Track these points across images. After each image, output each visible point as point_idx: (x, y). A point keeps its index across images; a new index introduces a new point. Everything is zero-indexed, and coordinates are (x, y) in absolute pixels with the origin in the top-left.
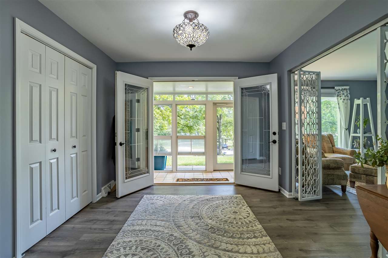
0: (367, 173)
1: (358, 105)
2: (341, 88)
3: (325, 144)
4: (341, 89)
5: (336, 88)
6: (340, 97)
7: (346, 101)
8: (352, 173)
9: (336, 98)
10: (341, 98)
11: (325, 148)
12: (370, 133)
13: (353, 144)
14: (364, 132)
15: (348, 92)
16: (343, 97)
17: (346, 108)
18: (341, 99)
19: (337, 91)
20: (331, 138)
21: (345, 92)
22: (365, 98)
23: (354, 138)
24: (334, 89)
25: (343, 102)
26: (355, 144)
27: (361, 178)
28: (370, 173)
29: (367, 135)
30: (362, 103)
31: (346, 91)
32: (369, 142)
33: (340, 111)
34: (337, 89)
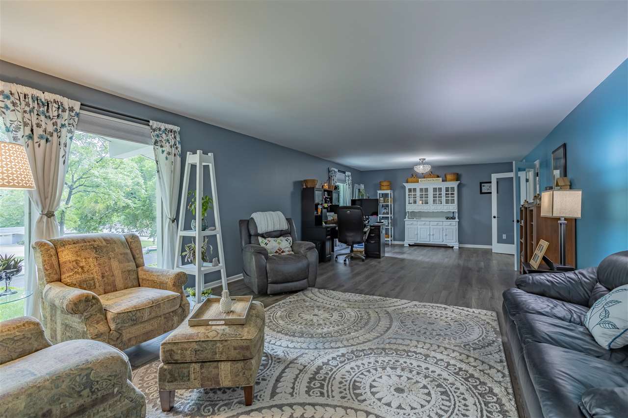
0: (203, 356)
1: (193, 167)
2: (163, 126)
3: (115, 264)
4: (163, 128)
5: (154, 124)
6: (162, 146)
7: (171, 157)
8: (165, 367)
9: (152, 147)
10: (164, 149)
11: (113, 275)
12: (213, 228)
13: (184, 254)
14: (202, 226)
15: (178, 139)
16: (167, 148)
17: (173, 172)
18: (163, 152)
19: (154, 130)
20: (133, 245)
21: (171, 136)
22: (205, 153)
23: (186, 241)
24: (149, 125)
25: (167, 158)
26: (186, 255)
27: (189, 376)
28: (209, 357)
29: (208, 232)
30: (200, 164)
31: (173, 136)
32: (211, 247)
33: (160, 178)
34: (154, 127)
